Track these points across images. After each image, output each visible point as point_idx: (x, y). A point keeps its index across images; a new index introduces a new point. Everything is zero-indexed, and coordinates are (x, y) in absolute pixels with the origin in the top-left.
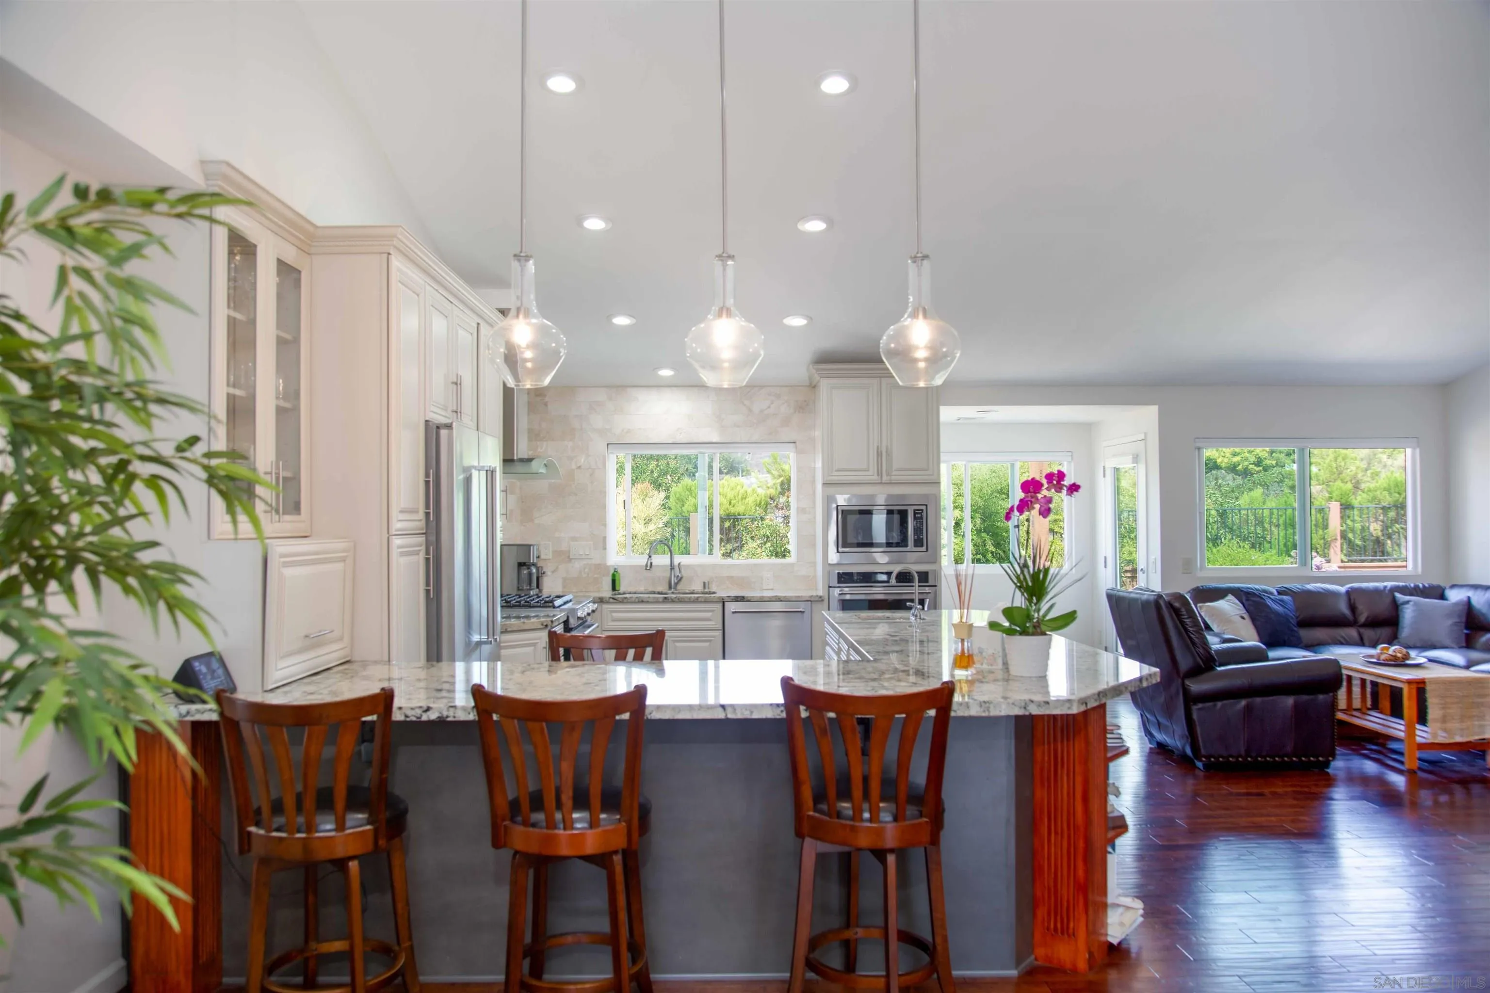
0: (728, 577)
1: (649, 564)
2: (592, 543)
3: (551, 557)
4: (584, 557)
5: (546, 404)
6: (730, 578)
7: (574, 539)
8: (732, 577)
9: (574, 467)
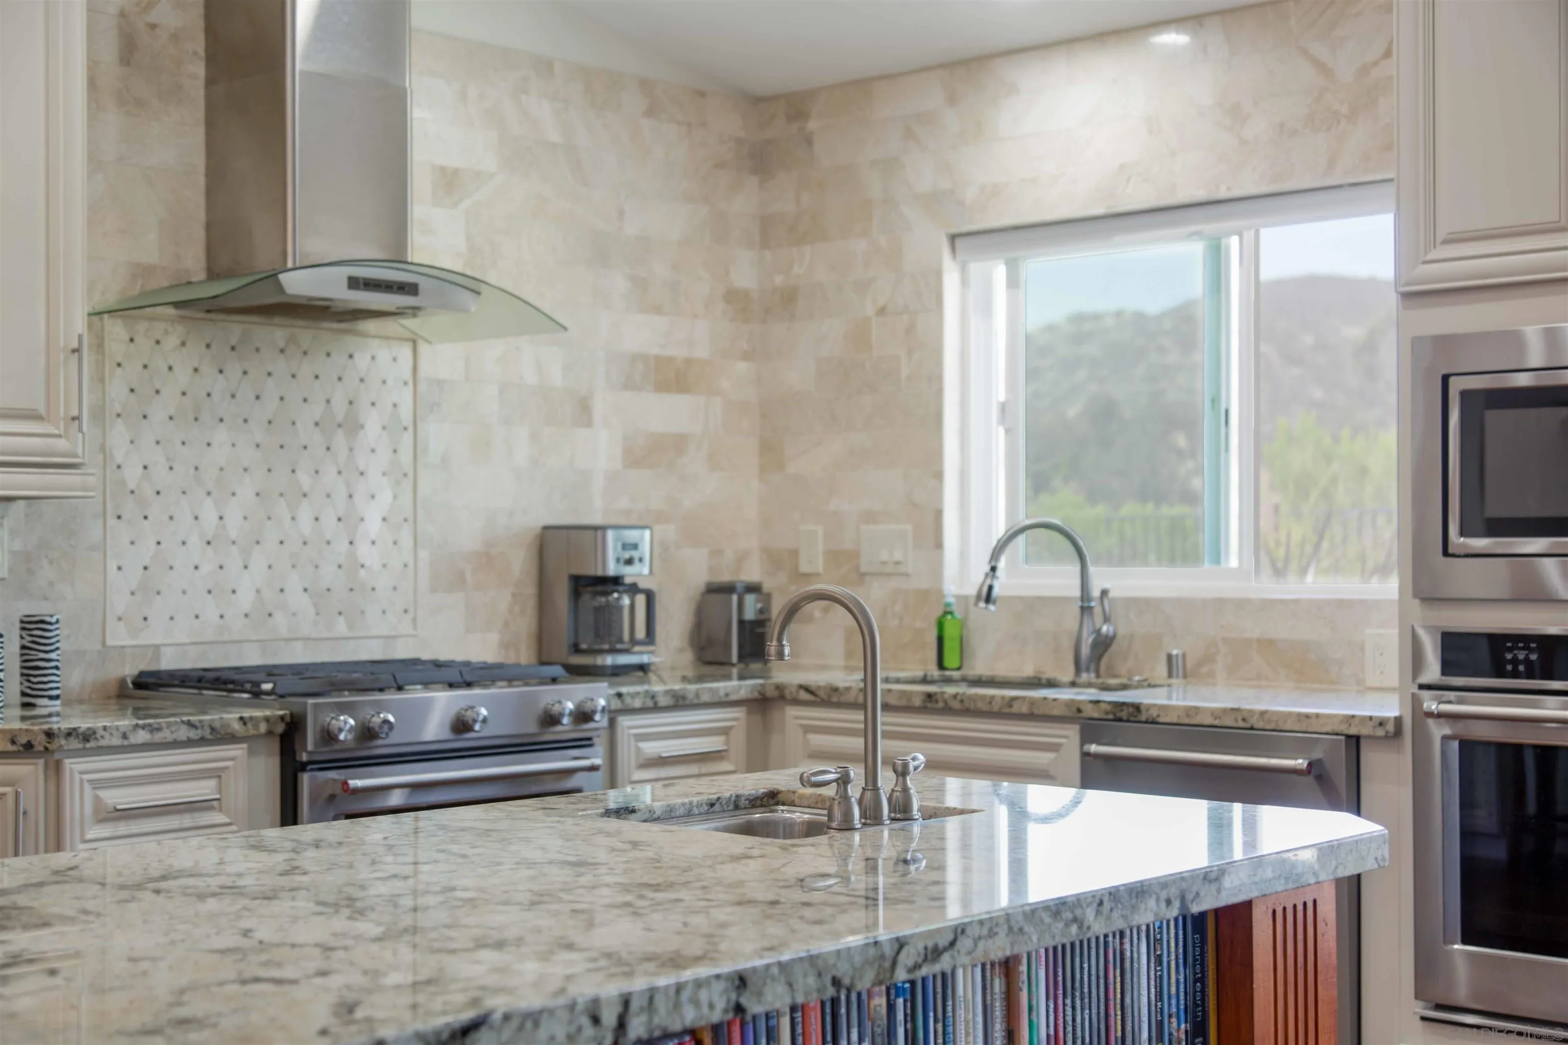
0: (1259, 641)
1: (985, 589)
2: (909, 527)
3: (820, 570)
4: (889, 569)
5: (809, 141)
6: (1267, 645)
7: (870, 517)
8: (1271, 642)
9: (870, 311)
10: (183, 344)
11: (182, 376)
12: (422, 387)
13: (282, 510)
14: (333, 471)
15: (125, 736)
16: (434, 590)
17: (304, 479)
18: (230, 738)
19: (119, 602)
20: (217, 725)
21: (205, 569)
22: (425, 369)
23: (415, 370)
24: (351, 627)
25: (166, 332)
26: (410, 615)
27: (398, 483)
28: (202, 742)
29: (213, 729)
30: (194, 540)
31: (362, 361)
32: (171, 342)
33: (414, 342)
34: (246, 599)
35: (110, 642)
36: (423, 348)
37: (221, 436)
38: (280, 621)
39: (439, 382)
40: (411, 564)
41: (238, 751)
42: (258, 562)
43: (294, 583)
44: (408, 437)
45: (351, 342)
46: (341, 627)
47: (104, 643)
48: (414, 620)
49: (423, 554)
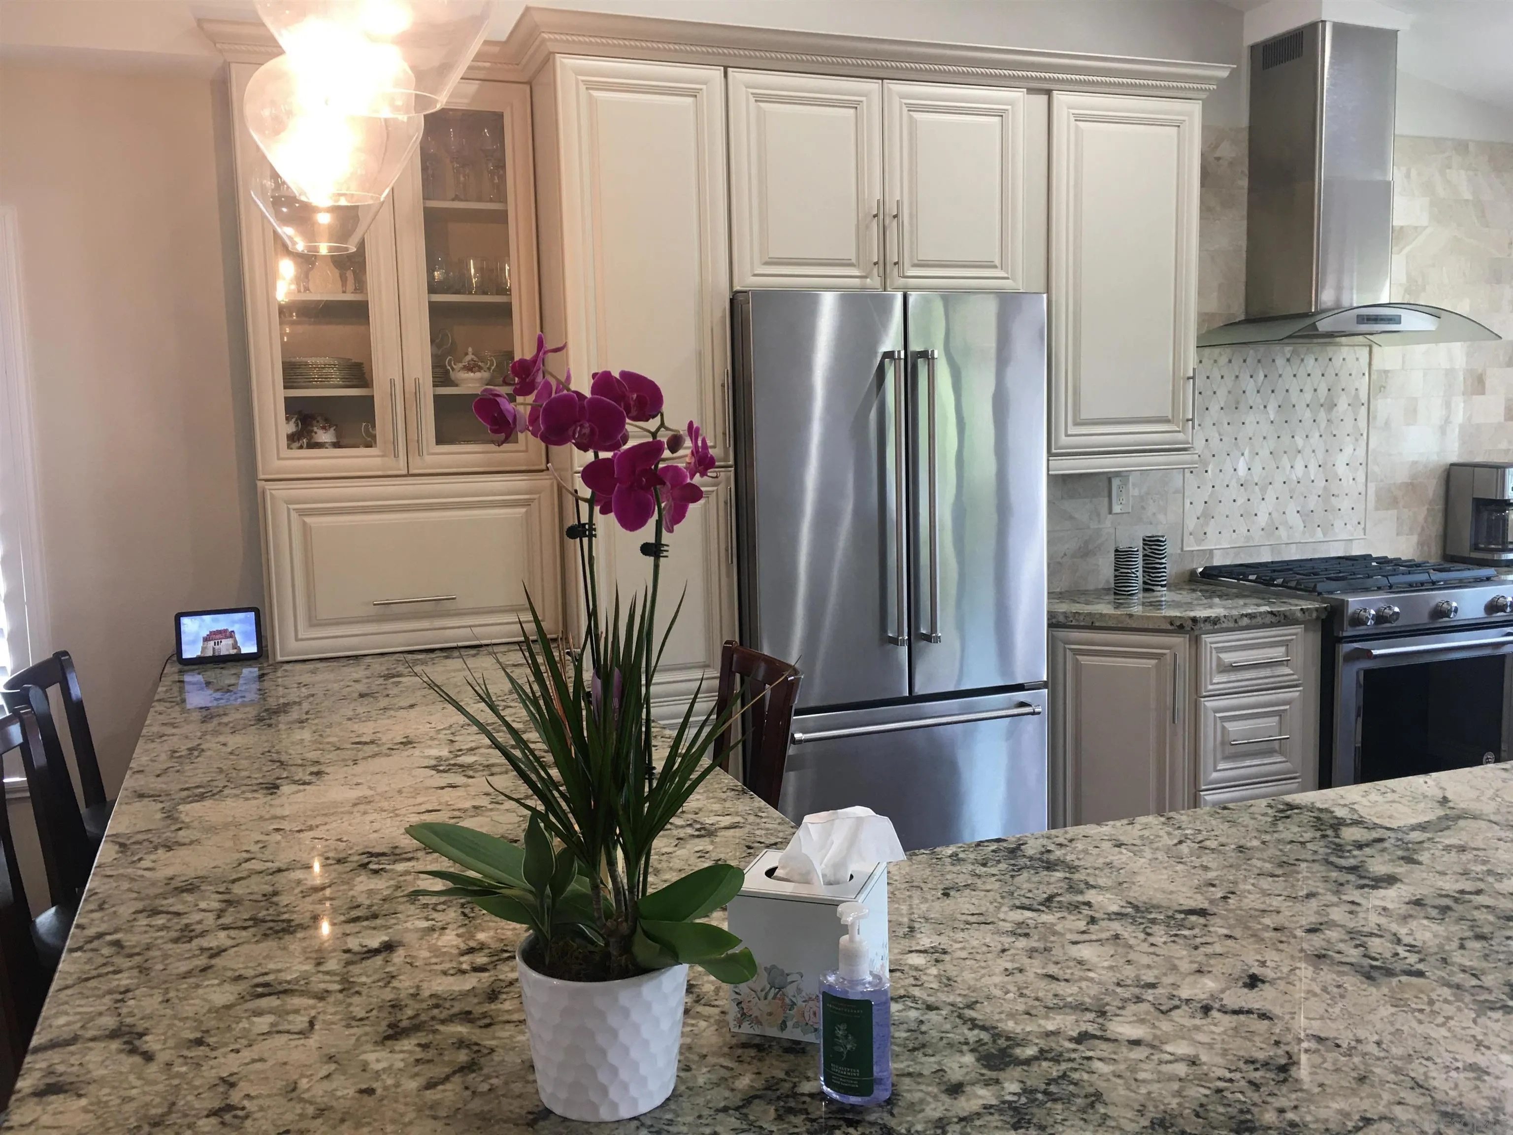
10: (1230, 361)
11: (1229, 381)
12: (1374, 377)
13: (1285, 462)
14: (1318, 434)
15: (1236, 621)
16: (1377, 509)
17: (1299, 441)
18: (1294, 622)
19: (1191, 523)
20: (1288, 614)
21: (1240, 501)
22: (1377, 365)
23: (1370, 364)
24: (1325, 535)
25: (1221, 354)
26: (1362, 526)
27: (1357, 440)
28: (1278, 624)
29: (1285, 616)
30: (1234, 484)
31: (1337, 361)
32: (1224, 360)
33: (1370, 347)
34: (1262, 520)
35: (1186, 549)
36: (1376, 349)
37: (1250, 419)
38: (1283, 533)
39: (1386, 372)
40: (1363, 493)
41: (1298, 629)
42: (1270, 494)
43: (1291, 509)
44: (1364, 410)
45: (1330, 350)
46: (1319, 535)
47: (1182, 549)
48: (1364, 529)
49: (1372, 487)
